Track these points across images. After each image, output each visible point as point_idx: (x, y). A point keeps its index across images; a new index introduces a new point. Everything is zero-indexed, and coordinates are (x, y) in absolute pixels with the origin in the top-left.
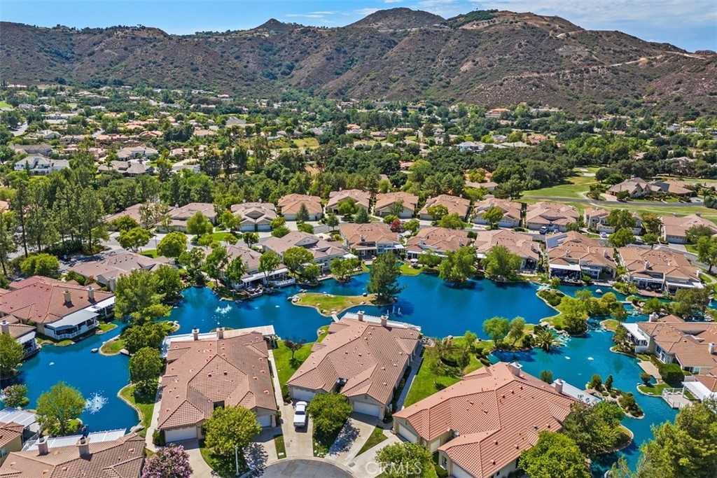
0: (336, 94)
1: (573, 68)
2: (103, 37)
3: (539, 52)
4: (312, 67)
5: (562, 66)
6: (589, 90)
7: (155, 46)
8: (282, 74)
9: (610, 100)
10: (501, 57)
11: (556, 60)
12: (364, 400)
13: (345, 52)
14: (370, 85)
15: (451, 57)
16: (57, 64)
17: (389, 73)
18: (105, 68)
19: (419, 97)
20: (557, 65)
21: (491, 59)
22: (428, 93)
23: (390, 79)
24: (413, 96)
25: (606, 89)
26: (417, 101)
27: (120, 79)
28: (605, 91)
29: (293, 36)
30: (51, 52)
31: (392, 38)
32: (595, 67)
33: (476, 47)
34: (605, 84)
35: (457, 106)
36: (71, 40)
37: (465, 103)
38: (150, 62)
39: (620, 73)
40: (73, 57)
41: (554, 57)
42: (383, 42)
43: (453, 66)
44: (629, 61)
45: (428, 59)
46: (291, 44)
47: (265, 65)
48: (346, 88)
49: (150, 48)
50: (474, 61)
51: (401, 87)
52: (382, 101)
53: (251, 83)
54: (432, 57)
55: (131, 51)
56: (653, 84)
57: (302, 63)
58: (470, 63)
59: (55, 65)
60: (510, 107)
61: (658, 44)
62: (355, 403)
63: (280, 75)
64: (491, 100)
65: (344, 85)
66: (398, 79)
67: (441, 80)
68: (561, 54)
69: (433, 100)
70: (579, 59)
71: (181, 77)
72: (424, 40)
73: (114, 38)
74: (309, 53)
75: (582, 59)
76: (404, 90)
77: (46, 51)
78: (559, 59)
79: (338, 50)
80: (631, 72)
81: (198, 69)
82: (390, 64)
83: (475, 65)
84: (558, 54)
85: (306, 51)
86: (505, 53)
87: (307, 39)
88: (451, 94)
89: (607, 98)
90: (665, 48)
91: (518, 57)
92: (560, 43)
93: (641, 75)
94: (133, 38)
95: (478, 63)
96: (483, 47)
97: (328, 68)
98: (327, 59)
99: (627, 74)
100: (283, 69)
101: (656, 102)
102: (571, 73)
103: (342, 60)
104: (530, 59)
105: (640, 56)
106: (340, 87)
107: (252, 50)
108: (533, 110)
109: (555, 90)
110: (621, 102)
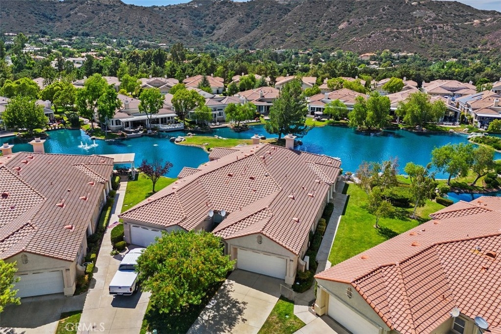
0: (246, 46)
1: (424, 26)
2: (77, 4)
3: (398, 14)
4: (228, 28)
5: (416, 24)
6: (437, 41)
7: (114, 10)
8: (206, 33)
9: (453, 49)
10: (369, 18)
11: (411, 19)
12: (256, 245)
13: (252, 17)
14: (271, 38)
15: (331, 19)
16: (43, 23)
17: (285, 31)
18: (78, 25)
19: (308, 47)
20: (412, 23)
21: (362, 19)
22: (314, 44)
23: (286, 35)
24: (303, 46)
25: (450, 41)
26: (306, 49)
27: (87, 32)
28: (449, 42)
29: (215, 6)
30: (39, 14)
31: (288, 8)
32: (442, 25)
33: (350, 12)
34: (448, 37)
35: (336, 53)
36: (55, 6)
37: (342, 51)
38: (110, 21)
39: (460, 29)
40: (55, 18)
41: (410, 18)
42: (281, 10)
43: (332, 25)
44: (466, 22)
45: (314, 21)
46: (213, 12)
47: (195, 26)
48: (253, 42)
49: (110, 11)
50: (348, 21)
51: (293, 40)
52: (279, 49)
53: (183, 37)
54: (317, 19)
55: (97, 14)
56: (486, 38)
57: (221, 25)
58: (346, 23)
59: (42, 23)
60: (377, 53)
61: (486, 11)
62: (239, 251)
63: (205, 33)
64: (362, 48)
65: (251, 40)
66: (292, 35)
67: (324, 35)
68: (414, 16)
69: (317, 48)
70: (429, 19)
71: (131, 32)
72: (311, 7)
73: (85, 5)
74: (226, 18)
75: (431, 19)
76: (296, 42)
77: (36, 14)
78: (414, 19)
79: (248, 15)
80: (468, 29)
81: (145, 27)
82: (286, 24)
83: (349, 24)
84: (413, 16)
85: (224, 17)
86: (372, 15)
87: (226, 8)
88: (331, 45)
89: (451, 47)
90: (492, 14)
91: (382, 18)
92: (414, 8)
93: (476, 31)
94: (99, 5)
95: (351, 22)
96: (356, 11)
97: (240, 28)
98: (240, 22)
99: (465, 30)
100: (207, 29)
101: (489, 50)
102: (422, 29)
103: (250, 23)
104: (391, 19)
105: (474, 19)
106: (248, 41)
107: (185, 16)
108: (394, 55)
109: (411, 41)
110: (463, 50)
